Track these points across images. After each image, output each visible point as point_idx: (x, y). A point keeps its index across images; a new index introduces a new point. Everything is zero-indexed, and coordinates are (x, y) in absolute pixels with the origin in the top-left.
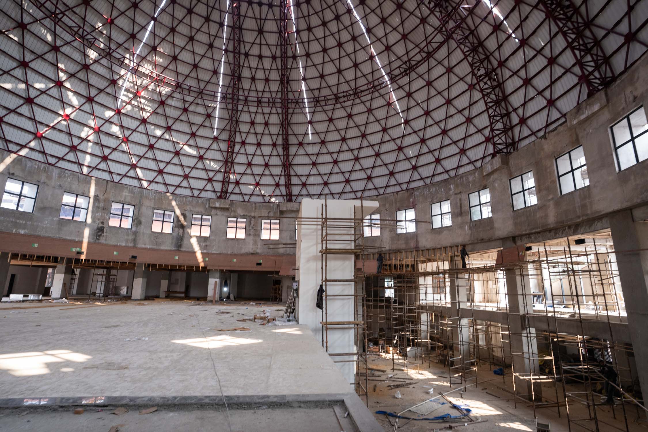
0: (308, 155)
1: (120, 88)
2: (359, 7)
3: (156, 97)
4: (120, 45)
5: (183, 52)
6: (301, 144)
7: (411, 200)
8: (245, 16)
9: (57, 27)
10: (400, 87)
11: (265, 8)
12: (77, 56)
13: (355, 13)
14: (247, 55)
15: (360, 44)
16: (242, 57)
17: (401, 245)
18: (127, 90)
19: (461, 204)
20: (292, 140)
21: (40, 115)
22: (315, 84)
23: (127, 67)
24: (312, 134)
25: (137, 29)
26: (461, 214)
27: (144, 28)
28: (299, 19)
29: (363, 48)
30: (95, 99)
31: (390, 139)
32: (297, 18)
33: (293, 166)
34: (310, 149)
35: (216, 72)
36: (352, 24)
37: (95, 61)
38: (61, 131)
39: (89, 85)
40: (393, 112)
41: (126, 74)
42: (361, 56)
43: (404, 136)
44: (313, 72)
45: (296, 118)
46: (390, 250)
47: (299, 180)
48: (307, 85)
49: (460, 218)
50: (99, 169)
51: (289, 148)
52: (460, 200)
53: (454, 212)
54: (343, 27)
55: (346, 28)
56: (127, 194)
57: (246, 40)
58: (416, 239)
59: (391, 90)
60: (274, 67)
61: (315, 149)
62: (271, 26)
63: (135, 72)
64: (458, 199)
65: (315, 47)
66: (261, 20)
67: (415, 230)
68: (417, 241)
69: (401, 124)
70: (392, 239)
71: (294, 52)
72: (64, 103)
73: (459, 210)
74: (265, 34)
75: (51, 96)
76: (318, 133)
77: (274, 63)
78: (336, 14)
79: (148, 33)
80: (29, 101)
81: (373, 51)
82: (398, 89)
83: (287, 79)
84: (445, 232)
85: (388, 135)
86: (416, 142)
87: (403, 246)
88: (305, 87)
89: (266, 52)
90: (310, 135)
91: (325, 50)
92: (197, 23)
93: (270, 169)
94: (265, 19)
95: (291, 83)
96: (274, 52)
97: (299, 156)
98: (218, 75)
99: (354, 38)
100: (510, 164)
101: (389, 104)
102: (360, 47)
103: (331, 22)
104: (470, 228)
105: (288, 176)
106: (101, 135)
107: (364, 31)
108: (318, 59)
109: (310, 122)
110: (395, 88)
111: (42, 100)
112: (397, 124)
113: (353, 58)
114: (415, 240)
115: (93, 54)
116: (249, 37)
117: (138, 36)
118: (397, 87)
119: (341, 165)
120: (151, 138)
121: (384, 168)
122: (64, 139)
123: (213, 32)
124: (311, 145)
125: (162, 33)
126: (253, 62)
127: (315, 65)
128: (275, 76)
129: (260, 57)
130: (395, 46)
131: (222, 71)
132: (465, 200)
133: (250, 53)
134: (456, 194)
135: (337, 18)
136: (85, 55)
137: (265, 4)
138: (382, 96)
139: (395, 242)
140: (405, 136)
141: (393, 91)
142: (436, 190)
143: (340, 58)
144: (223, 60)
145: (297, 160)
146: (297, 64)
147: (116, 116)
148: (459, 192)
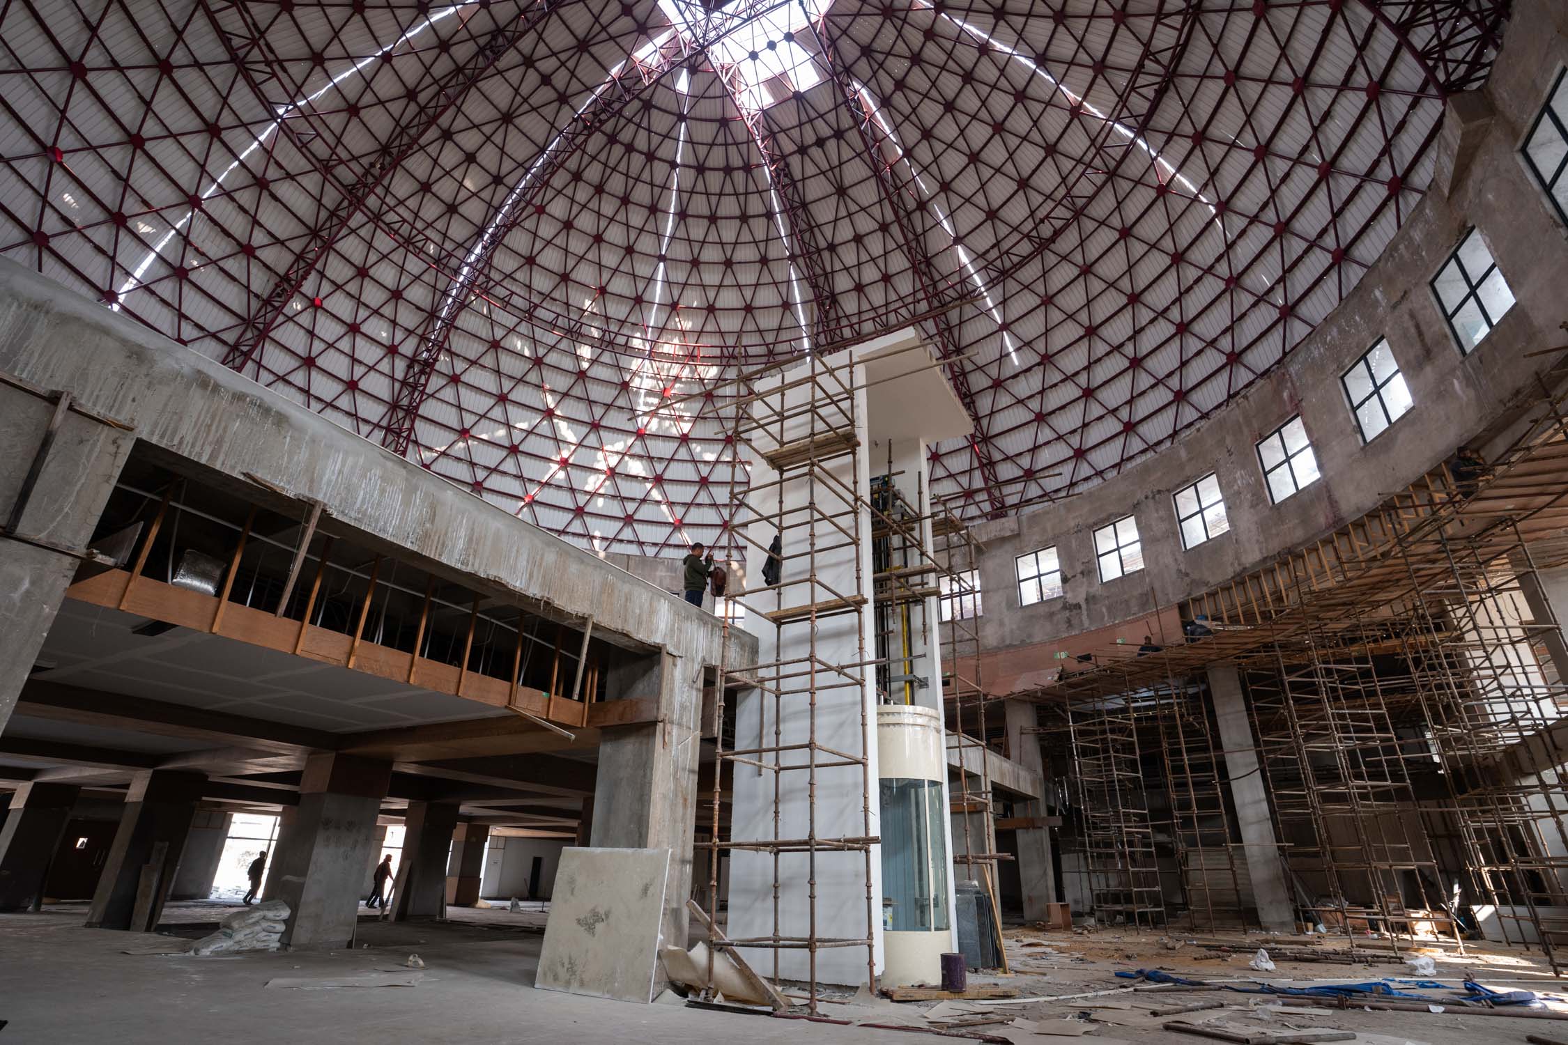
0: (1020, 402)
1: (637, 394)
2: (998, 29)
3: (696, 390)
4: (622, 323)
5: (721, 293)
6: (998, 384)
7: (1285, 395)
8: (804, 179)
9: (536, 329)
10: (1171, 136)
11: (831, 145)
12: (568, 363)
13: (998, 46)
14: (832, 248)
15: (1038, 101)
16: (826, 255)
17: (1293, 533)
18: (650, 393)
19: (1417, 326)
20: (978, 381)
21: (530, 468)
22: (984, 239)
23: (638, 354)
24: (1017, 350)
25: (641, 286)
26: (1428, 354)
27: (651, 280)
28: (901, 128)
29: (1049, 103)
30: (603, 423)
31: (1200, 273)
32: (896, 129)
33: (994, 441)
34: (1023, 388)
35: (787, 306)
36: (1002, 72)
37: (593, 362)
38: (559, 487)
39: (591, 403)
40: (1181, 204)
41: (642, 365)
42: (1054, 122)
43: (1230, 246)
44: (970, 217)
45: (971, 332)
46: (1265, 560)
47: (1014, 466)
48: (969, 249)
49: (1428, 369)
50: (621, 541)
51: (973, 402)
52: (1412, 316)
53: (1408, 362)
54: (988, 89)
55: (994, 87)
56: (663, 574)
57: (821, 220)
58: (1330, 497)
59: (1154, 154)
60: (891, 245)
61: (1034, 382)
62: (855, 171)
63: (652, 356)
64: (1406, 317)
65: (953, 162)
66: (833, 172)
67: (1317, 475)
68: (1333, 503)
69: (1212, 220)
70: (1263, 526)
71: (916, 196)
72: (558, 441)
73: (1418, 345)
74: (850, 191)
75: (541, 436)
76: (1028, 344)
77: (889, 239)
78: (962, 72)
79: (659, 284)
80: (514, 450)
81: (1071, 95)
82: (1167, 142)
83: (925, 256)
84: (1401, 436)
85: (1192, 268)
86: (1265, 242)
87: (1299, 535)
88: (967, 254)
89: (865, 224)
90: (1013, 355)
91: (974, 158)
92: (729, 231)
93: (945, 463)
94: (841, 164)
95: (935, 261)
96: (879, 218)
97: (1002, 414)
98: (793, 308)
99: (1021, 96)
100: (1499, 103)
101: (1163, 190)
102: (1040, 107)
103: (962, 95)
104: (1468, 381)
105: (988, 465)
106: (619, 481)
107: (1034, 67)
108: (967, 184)
109: (1005, 326)
110: (1162, 144)
111: (531, 445)
112: (1203, 225)
113: (1038, 139)
114: (1325, 503)
115: (585, 351)
116: (824, 212)
117: (646, 297)
118: (1164, 138)
119: (1103, 395)
120: (701, 466)
121: (1210, 352)
122: (565, 499)
123: (760, 235)
124: (1022, 378)
125: (680, 276)
126: (849, 255)
127: (968, 200)
128: (898, 262)
129: (858, 239)
130: (1112, 51)
131: (798, 299)
132: (1424, 308)
133: (836, 241)
134: (1394, 307)
135: (968, 77)
136: (578, 358)
137: (829, 138)
138: (1138, 182)
139: (1274, 531)
140: (1234, 242)
141: (1160, 152)
142: (1341, 331)
143: (1011, 155)
144: (793, 277)
145: (1002, 422)
146: (932, 215)
147: (638, 443)
148: (1400, 294)
